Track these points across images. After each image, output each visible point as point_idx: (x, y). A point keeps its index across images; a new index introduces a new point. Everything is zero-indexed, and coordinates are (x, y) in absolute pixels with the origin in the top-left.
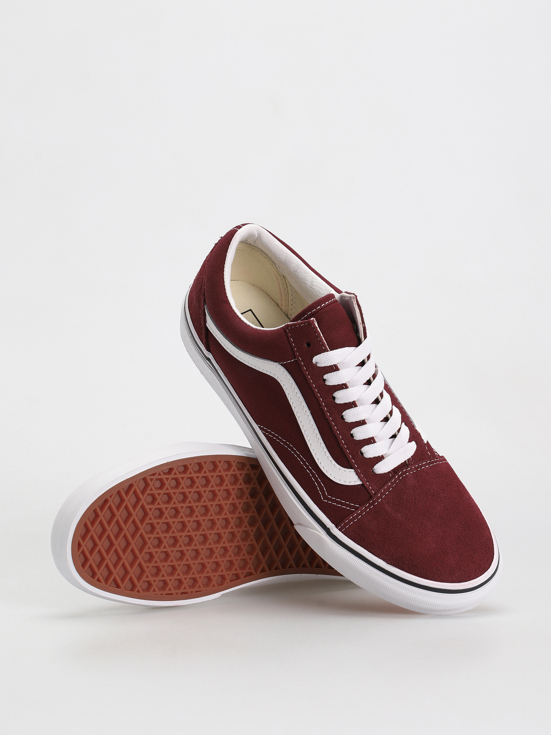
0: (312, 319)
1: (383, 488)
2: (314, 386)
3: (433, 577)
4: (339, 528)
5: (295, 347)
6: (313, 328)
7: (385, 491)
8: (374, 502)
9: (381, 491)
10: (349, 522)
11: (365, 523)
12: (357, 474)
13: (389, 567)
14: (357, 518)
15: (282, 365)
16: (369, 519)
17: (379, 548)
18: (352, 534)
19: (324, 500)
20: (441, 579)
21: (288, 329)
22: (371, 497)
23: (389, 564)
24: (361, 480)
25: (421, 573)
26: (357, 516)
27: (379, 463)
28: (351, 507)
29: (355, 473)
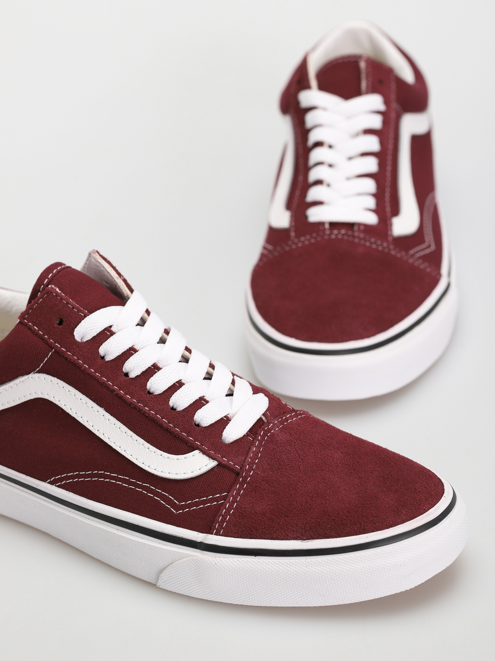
0: (50, 286)
1: (249, 456)
2: (93, 371)
3: (374, 528)
4: (214, 533)
5: (44, 335)
6: (56, 296)
7: (253, 459)
8: (245, 478)
9: (246, 460)
10: (224, 517)
11: (246, 508)
12: (204, 453)
13: (307, 543)
14: (232, 507)
15: (39, 372)
16: (249, 502)
17: (281, 528)
18: (236, 530)
19: (177, 511)
20: (386, 524)
21: (25, 319)
22: (238, 474)
23: (306, 540)
24: (214, 459)
25: (355, 529)
26: (232, 505)
27: (227, 427)
28: (217, 500)
29: (201, 454)
